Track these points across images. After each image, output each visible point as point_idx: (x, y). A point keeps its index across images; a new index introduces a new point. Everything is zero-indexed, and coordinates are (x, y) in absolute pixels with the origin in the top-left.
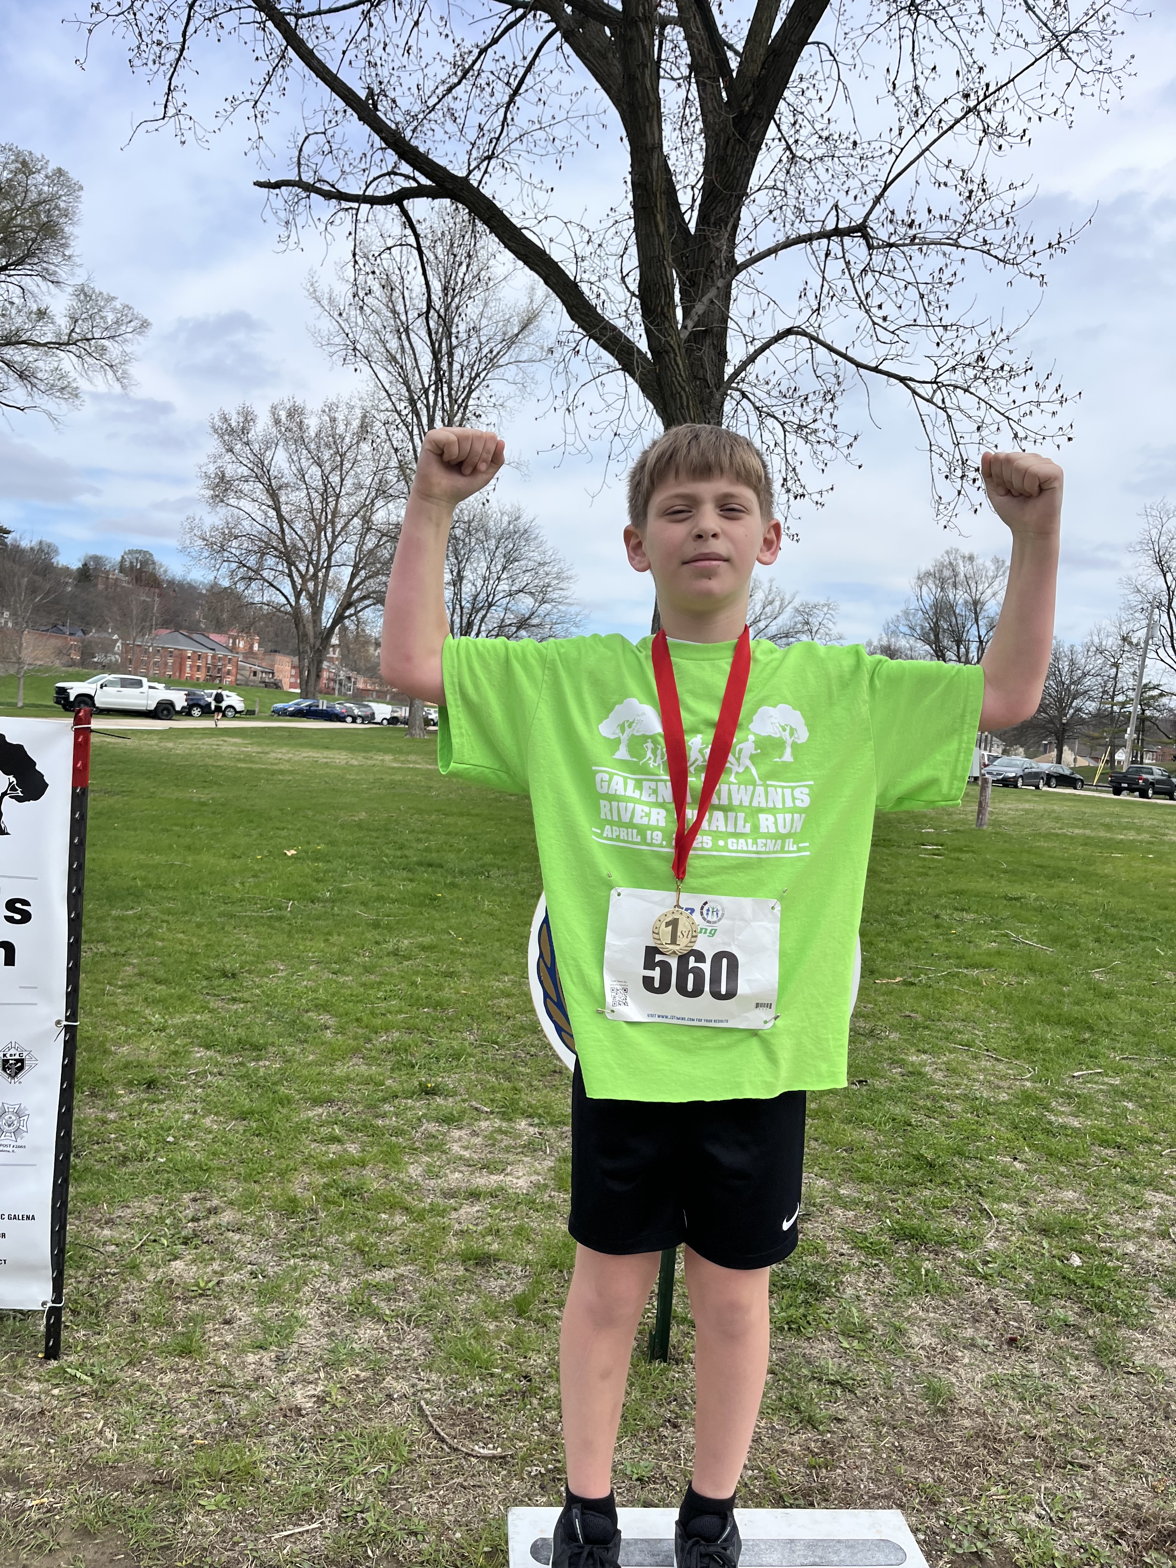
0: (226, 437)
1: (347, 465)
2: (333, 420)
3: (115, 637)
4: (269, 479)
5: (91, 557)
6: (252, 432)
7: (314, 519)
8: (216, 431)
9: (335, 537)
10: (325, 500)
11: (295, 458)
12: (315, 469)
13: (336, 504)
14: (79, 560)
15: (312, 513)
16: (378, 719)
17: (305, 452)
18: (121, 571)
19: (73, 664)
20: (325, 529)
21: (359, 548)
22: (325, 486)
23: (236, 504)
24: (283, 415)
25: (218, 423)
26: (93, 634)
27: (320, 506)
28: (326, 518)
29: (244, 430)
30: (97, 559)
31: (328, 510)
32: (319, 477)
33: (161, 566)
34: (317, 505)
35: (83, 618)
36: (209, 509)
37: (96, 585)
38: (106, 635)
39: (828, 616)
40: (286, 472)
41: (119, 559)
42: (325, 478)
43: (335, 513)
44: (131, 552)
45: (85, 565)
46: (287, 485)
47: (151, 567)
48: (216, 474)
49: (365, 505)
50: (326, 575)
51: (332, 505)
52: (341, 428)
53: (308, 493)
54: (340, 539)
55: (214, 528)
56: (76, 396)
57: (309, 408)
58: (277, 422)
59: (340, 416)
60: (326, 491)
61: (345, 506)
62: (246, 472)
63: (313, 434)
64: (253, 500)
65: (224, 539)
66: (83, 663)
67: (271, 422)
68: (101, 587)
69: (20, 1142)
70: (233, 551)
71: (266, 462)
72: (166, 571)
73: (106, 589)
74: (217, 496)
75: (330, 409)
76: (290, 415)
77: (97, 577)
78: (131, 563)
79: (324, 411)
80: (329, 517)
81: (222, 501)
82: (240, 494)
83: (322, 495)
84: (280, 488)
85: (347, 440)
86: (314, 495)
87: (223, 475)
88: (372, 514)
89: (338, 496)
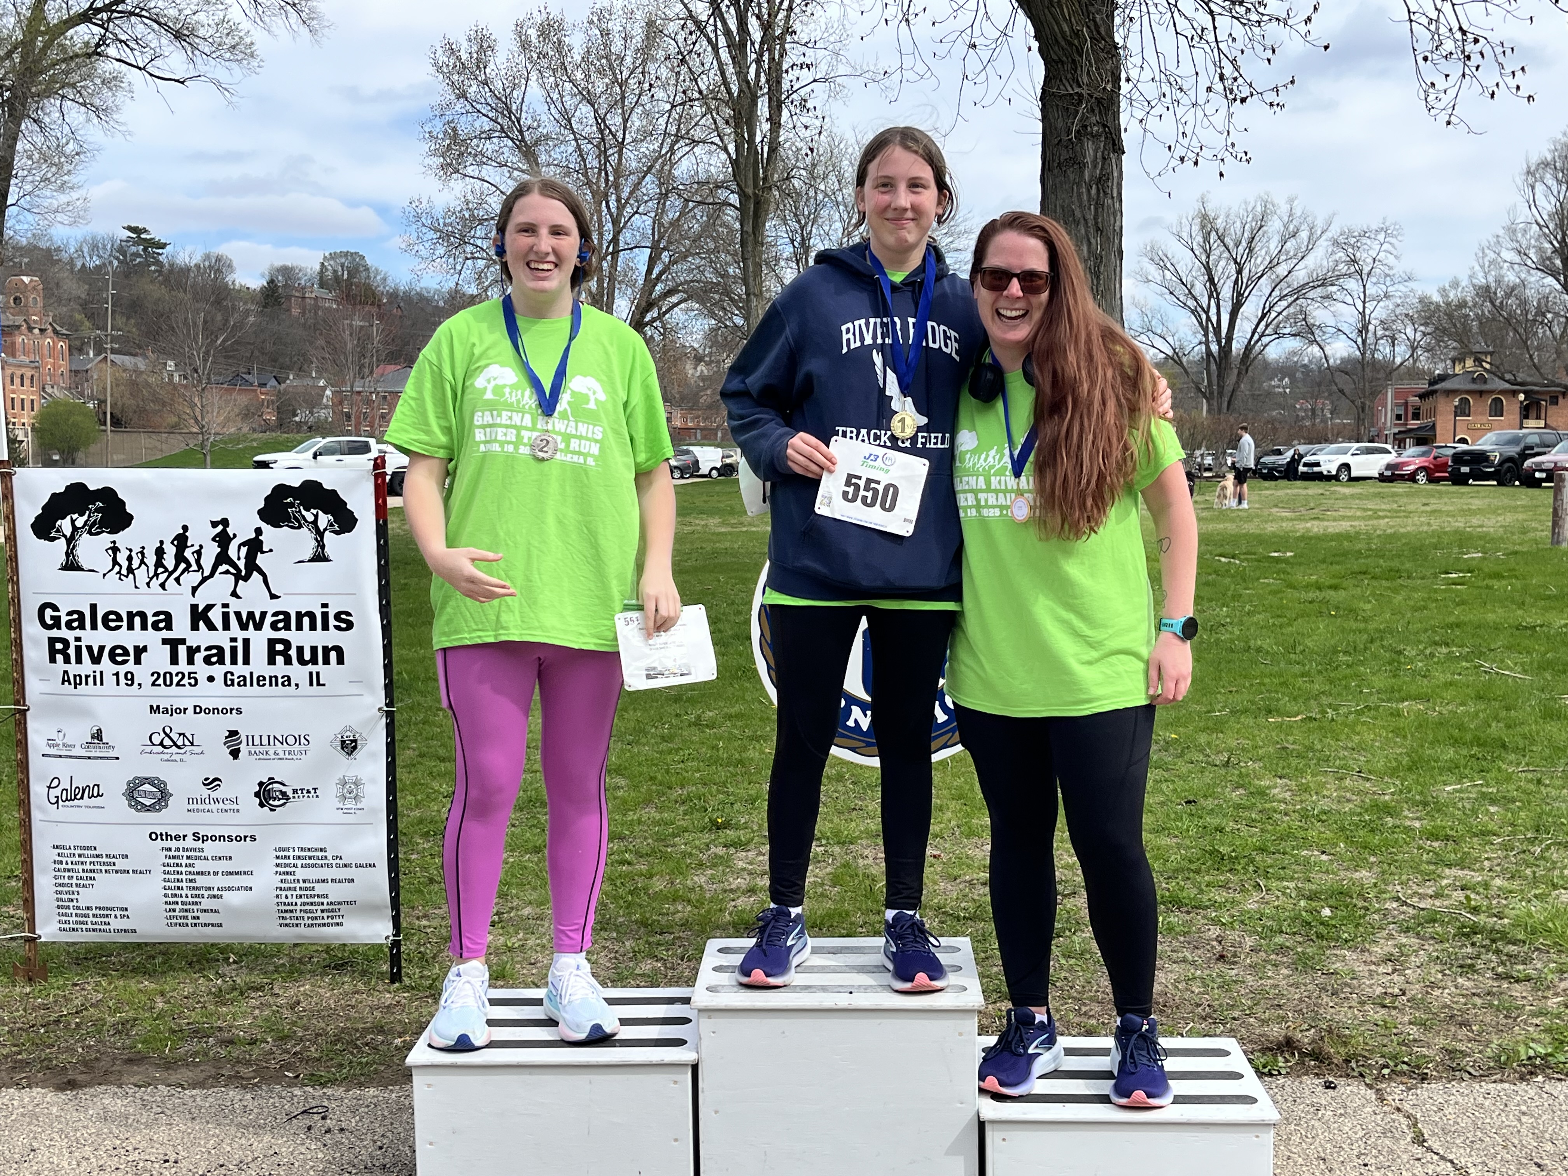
0: (456, 77)
1: (631, 99)
2: (606, 34)
3: (322, 383)
4: (521, 132)
5: (278, 270)
6: (491, 66)
7: (589, 183)
8: (439, 69)
9: (621, 208)
10: (603, 154)
11: (555, 96)
12: (585, 110)
13: (620, 159)
14: (263, 276)
15: (585, 175)
16: (704, 469)
17: (568, 86)
18: (322, 285)
19: (267, 427)
20: (606, 196)
21: (657, 221)
22: (601, 132)
23: (476, 174)
24: (533, 33)
25: (442, 59)
26: (291, 380)
27: (596, 163)
28: (607, 180)
29: (481, 64)
30: (286, 271)
31: (609, 168)
32: (592, 121)
33: (377, 272)
34: (593, 162)
35: (275, 360)
36: (439, 185)
37: (289, 310)
38: (308, 382)
39: (1386, 246)
40: (544, 118)
41: (318, 267)
42: (601, 121)
43: (617, 172)
44: (333, 256)
45: (271, 282)
46: (547, 137)
47: (364, 274)
48: (445, 133)
49: (660, 156)
50: (614, 265)
51: (613, 160)
52: (617, 45)
53: (578, 146)
54: (629, 209)
55: (449, 212)
56: (252, 55)
57: (569, 20)
58: (525, 45)
59: (615, 26)
60: (603, 139)
61: (632, 158)
62: (487, 125)
63: (578, 58)
64: (501, 165)
65: (464, 226)
66: (281, 425)
67: (515, 48)
68: (296, 311)
69: (359, 806)
70: (479, 242)
71: (514, 107)
72: (384, 279)
73: (303, 313)
74: (450, 165)
75: (601, 16)
76: (544, 34)
77: (289, 297)
78: (335, 271)
79: (591, 22)
80: (611, 178)
81: (457, 171)
82: (481, 159)
83: (598, 147)
84: (537, 143)
85: (629, 60)
86: (586, 147)
87: (456, 134)
88: (671, 167)
89: (621, 145)
